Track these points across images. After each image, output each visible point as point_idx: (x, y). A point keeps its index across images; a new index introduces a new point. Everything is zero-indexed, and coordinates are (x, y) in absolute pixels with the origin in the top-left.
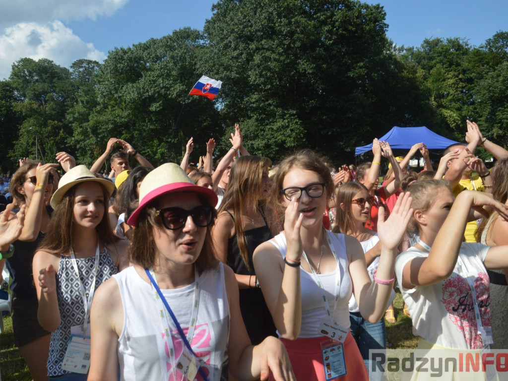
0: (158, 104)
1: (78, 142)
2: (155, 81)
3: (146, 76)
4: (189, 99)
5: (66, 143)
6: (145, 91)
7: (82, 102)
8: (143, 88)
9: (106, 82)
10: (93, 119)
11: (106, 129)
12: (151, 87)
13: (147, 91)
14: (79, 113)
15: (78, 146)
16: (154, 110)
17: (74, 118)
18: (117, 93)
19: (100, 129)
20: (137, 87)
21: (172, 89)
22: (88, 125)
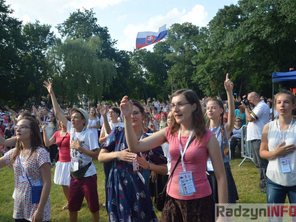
0: (250, 46)
1: (199, 79)
2: (249, 28)
3: (242, 24)
4: (276, 39)
5: (192, 81)
6: (241, 36)
7: (202, 50)
8: (239, 34)
9: (214, 34)
10: (208, 61)
11: (217, 68)
12: (245, 33)
13: (242, 36)
14: (200, 58)
15: (199, 82)
16: (247, 51)
17: (196, 62)
18: (221, 40)
19: (212, 69)
20: (234, 34)
21: (262, 32)
22: (204, 67)
